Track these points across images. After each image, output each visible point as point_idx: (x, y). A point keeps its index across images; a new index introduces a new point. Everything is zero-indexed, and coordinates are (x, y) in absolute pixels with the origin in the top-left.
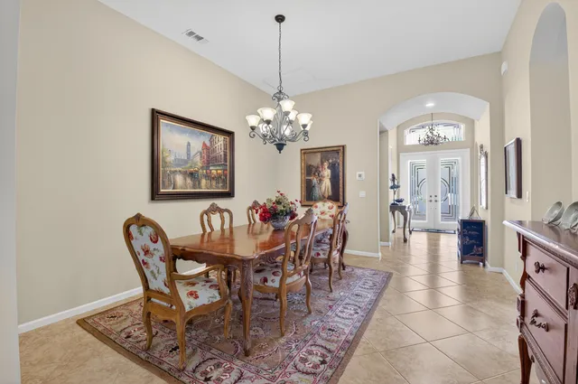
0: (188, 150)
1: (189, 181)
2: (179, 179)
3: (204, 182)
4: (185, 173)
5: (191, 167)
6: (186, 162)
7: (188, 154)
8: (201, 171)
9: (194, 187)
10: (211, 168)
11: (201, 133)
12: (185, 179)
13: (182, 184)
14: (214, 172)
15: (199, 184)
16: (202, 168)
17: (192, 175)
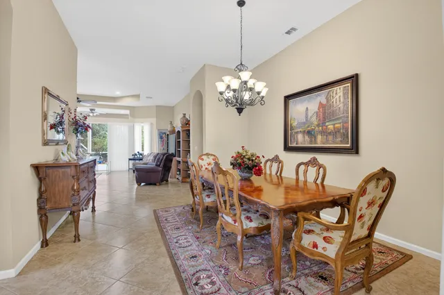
0: (307, 114)
1: (307, 138)
2: (300, 137)
3: (319, 138)
4: (304, 132)
5: (308, 127)
6: (304, 123)
7: (307, 117)
8: (317, 128)
9: (311, 142)
10: (327, 124)
11: (319, 95)
12: (304, 137)
13: (301, 140)
14: (331, 127)
15: (315, 140)
16: (318, 125)
17: (309, 133)
